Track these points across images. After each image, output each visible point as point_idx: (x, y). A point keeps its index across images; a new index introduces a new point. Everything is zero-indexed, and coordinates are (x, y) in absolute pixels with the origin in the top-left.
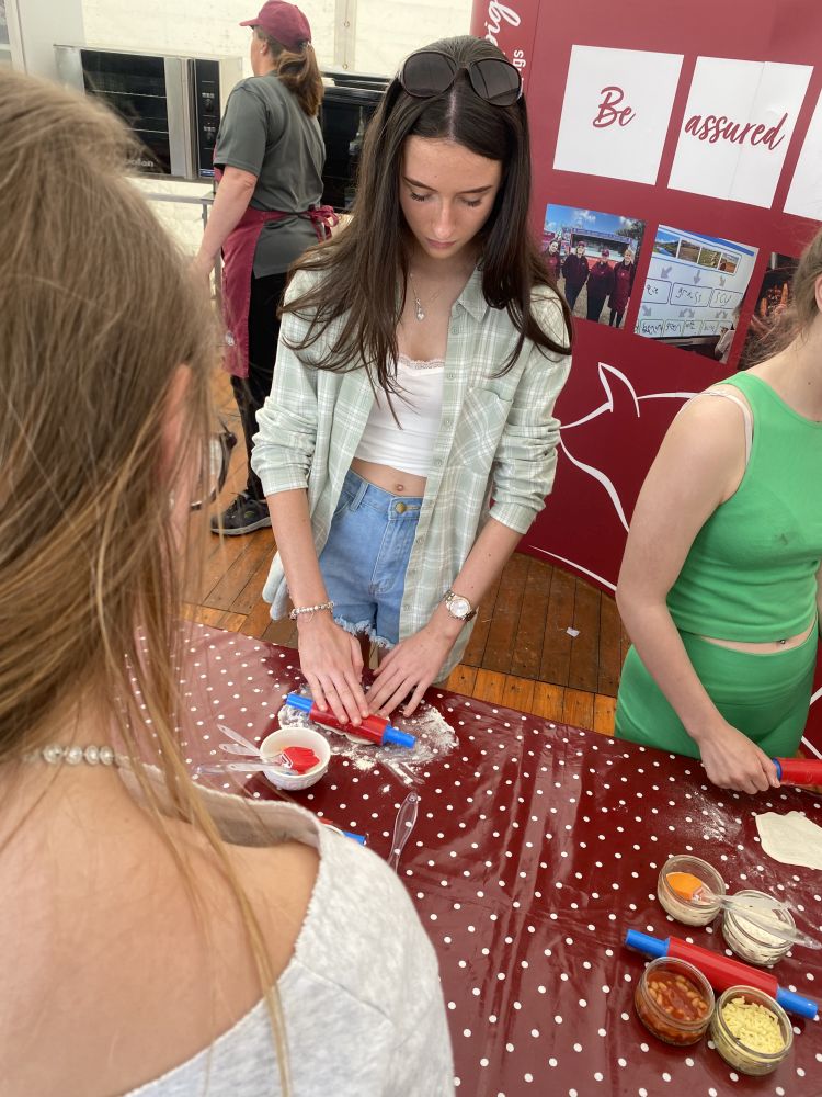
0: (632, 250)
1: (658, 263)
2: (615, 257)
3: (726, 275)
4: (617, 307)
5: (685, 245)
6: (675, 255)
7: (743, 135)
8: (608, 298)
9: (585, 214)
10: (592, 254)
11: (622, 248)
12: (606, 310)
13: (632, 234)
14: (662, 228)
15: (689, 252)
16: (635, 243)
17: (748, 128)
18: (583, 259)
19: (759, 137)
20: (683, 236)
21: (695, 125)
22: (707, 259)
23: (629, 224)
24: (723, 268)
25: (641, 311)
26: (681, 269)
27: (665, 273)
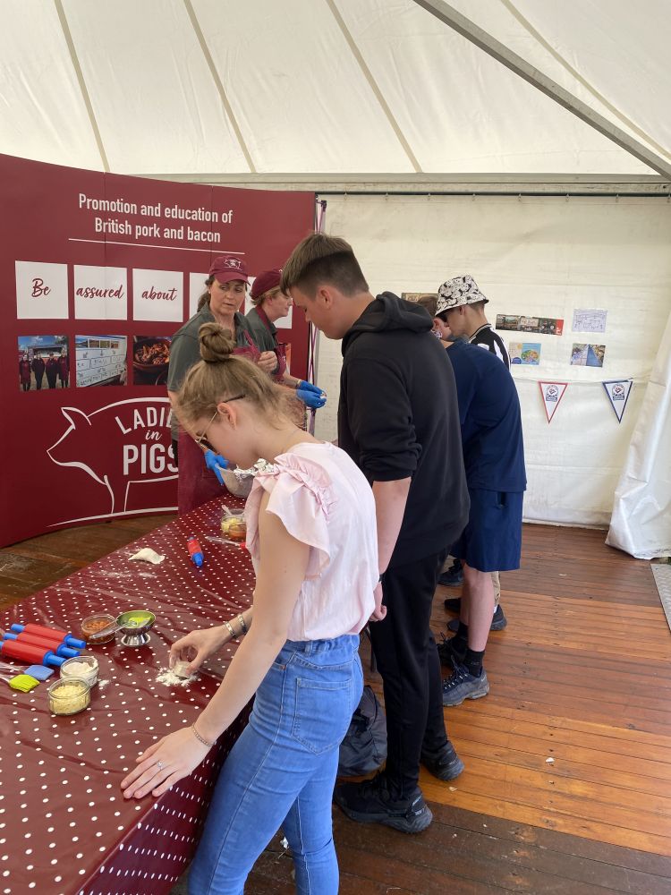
0: (65, 348)
1: (79, 353)
3: (115, 350)
4: (64, 378)
5: (91, 341)
6: (87, 346)
7: (105, 294)
8: (58, 376)
9: (37, 338)
10: (45, 356)
11: (59, 350)
12: (58, 381)
13: (62, 342)
14: (77, 337)
15: (94, 344)
16: (65, 346)
17: (106, 291)
18: (41, 360)
19: (112, 294)
20: (89, 338)
21: (81, 292)
22: (104, 345)
23: (60, 338)
24: (112, 347)
25: (77, 376)
26: (92, 352)
27: (85, 356)
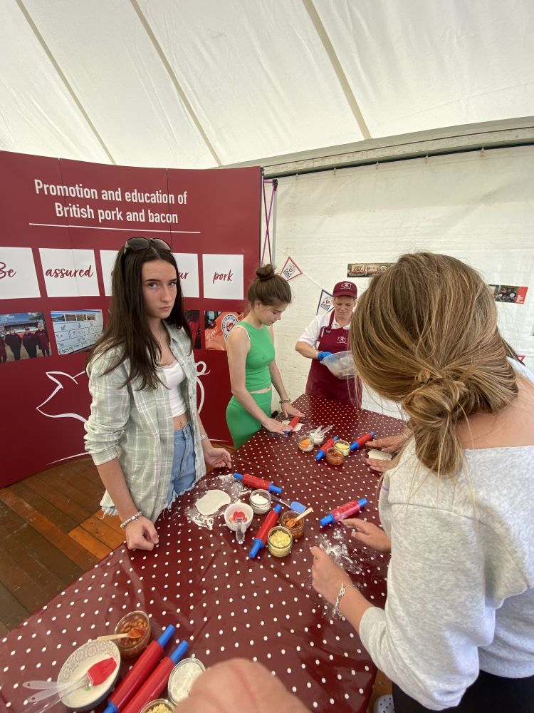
0: (41, 324)
1: (57, 326)
2: (33, 329)
3: (92, 321)
4: (44, 348)
5: (67, 316)
6: (64, 321)
7: (75, 274)
8: (37, 346)
9: (8, 316)
10: (20, 331)
12: (39, 351)
13: (38, 318)
14: (52, 312)
15: (70, 318)
16: (41, 321)
17: (76, 272)
18: (16, 334)
20: (65, 313)
21: (50, 273)
22: (80, 318)
23: (34, 314)
24: (89, 319)
25: (58, 346)
26: (70, 325)
27: (63, 329)
